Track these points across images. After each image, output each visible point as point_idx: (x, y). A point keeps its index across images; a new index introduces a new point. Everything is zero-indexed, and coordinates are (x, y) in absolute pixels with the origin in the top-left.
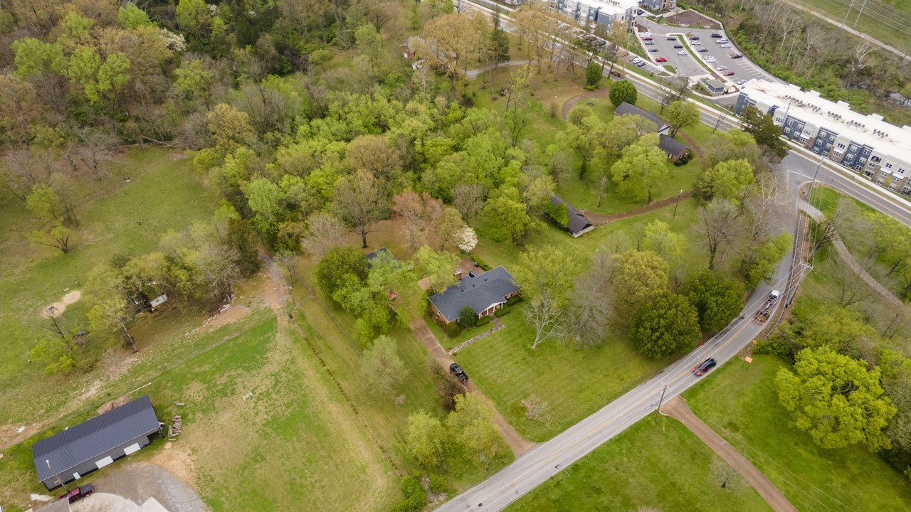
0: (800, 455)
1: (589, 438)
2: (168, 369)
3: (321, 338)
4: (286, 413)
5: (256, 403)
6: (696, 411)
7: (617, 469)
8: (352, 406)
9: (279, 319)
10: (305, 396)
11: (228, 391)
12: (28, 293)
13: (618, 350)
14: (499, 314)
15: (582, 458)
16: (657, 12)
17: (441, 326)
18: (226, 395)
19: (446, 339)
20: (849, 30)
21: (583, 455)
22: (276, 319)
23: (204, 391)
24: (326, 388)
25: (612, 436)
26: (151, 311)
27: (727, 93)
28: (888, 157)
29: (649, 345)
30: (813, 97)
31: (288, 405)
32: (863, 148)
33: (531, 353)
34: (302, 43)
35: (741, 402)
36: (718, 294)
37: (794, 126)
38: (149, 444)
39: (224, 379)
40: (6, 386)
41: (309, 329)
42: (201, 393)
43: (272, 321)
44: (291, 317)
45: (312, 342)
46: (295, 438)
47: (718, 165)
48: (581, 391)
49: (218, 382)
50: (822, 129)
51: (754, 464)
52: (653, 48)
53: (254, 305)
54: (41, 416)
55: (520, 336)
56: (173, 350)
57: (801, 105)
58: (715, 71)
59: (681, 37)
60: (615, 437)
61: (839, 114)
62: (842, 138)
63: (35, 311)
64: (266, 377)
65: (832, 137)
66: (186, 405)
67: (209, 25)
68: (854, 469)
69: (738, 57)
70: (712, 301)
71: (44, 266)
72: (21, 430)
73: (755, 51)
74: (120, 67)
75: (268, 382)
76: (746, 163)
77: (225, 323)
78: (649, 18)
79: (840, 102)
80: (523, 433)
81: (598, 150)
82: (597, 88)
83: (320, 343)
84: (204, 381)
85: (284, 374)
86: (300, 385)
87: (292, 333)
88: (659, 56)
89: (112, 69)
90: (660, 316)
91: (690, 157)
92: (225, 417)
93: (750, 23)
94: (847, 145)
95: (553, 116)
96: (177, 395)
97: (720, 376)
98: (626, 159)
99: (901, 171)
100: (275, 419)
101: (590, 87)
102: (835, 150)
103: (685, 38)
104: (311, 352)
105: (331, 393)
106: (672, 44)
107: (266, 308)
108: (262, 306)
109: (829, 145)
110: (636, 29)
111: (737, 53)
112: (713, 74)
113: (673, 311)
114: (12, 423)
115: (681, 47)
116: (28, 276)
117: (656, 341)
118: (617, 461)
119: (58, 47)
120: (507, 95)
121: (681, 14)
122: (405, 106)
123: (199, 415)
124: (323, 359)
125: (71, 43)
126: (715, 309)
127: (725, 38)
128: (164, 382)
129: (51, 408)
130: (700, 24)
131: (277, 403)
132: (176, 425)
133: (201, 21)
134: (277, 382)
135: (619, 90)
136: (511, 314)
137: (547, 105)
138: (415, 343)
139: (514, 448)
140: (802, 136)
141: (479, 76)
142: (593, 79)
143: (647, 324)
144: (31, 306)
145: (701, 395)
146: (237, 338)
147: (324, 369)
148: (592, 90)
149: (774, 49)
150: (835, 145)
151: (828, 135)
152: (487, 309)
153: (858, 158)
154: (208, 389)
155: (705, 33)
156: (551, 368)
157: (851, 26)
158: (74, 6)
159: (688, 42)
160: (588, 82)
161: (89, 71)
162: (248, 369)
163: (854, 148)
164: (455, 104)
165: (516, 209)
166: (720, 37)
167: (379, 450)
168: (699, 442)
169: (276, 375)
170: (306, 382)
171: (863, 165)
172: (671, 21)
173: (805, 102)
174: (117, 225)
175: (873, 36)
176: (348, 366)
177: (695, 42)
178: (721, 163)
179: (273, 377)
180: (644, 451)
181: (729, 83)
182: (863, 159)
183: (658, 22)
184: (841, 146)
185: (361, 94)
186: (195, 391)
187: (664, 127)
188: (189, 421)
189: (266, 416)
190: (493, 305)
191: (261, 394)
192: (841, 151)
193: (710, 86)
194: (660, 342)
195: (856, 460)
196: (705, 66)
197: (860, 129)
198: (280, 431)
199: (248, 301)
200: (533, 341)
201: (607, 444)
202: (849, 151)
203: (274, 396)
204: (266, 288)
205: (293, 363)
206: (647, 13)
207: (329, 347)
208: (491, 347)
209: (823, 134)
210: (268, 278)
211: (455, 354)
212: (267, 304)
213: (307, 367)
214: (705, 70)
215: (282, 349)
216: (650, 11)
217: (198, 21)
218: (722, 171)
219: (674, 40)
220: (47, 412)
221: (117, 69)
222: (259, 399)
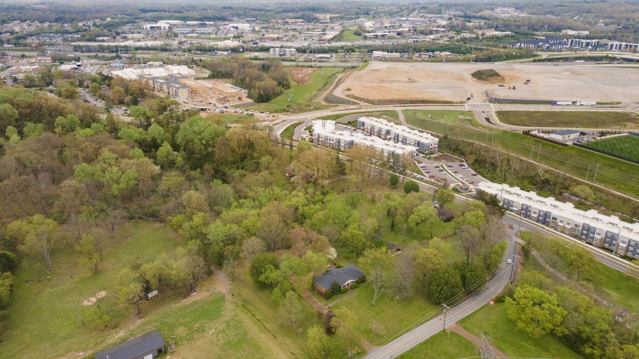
0: (524, 346)
1: (408, 343)
2: (164, 321)
3: (252, 305)
4: (235, 339)
5: (217, 335)
6: (465, 328)
7: (425, 356)
8: (273, 335)
9: (226, 296)
10: (245, 331)
11: (201, 330)
12: (74, 293)
13: (420, 302)
14: (353, 287)
15: (405, 352)
16: (427, 154)
17: (321, 294)
18: (200, 332)
19: (324, 300)
20: (535, 162)
21: (406, 351)
22: (224, 296)
23: (187, 331)
24: (257, 327)
25: (421, 341)
26: (148, 300)
27: (471, 191)
28: (560, 216)
29: (437, 295)
30: (516, 189)
31: (236, 336)
32: (546, 214)
33: (373, 305)
34: (227, 170)
35: (490, 323)
36: (471, 271)
37: (509, 204)
38: (158, 356)
39: (198, 325)
40: (66, 338)
41: (245, 301)
42: (185, 332)
43: (222, 297)
44: (233, 295)
45: (247, 307)
46: (241, 350)
47: (465, 214)
48: (402, 322)
49: (194, 327)
50: (523, 205)
51: (500, 349)
52: (427, 171)
53: (211, 291)
54: (92, 348)
55: (365, 298)
56: (166, 314)
57: (510, 193)
58: (463, 181)
59: (442, 166)
60: (423, 342)
61: (531, 197)
62: (534, 208)
63: (79, 302)
64: (222, 323)
65: (529, 209)
66: (176, 338)
67: (174, 161)
68: (554, 352)
69: (475, 175)
70: (468, 274)
71: (83, 280)
72: (81, 354)
73: (485, 173)
74: (133, 176)
75: (223, 325)
76: (480, 212)
77: (195, 300)
78: (423, 157)
79: (531, 192)
80: (371, 342)
81: (400, 211)
82: (396, 187)
83: (251, 307)
84: (186, 326)
85: (232, 322)
86: (242, 326)
87: (235, 303)
88: (430, 174)
89: (128, 177)
90: (440, 278)
91: (452, 218)
92: (200, 343)
93: (480, 158)
94: (538, 212)
95: (373, 201)
96: (171, 333)
97: (478, 314)
98: (415, 214)
99: (569, 224)
100: (228, 342)
101: (393, 187)
102: (532, 215)
103: (444, 166)
104: (247, 311)
105: (260, 329)
106: (438, 169)
107: (218, 292)
108: (216, 291)
109: (528, 213)
110: (416, 163)
111: (474, 172)
112: (462, 183)
113: (447, 275)
114: (74, 352)
115: (443, 171)
116: (74, 285)
117: (440, 292)
118: (425, 352)
119: (99, 167)
120: (346, 192)
121: (441, 155)
122: (290, 193)
123: (185, 342)
124: (254, 313)
125: (105, 166)
126: (470, 278)
127: (466, 166)
128: (163, 328)
129: (97, 344)
130: (453, 160)
131: (229, 335)
132: (172, 346)
133: (170, 159)
134: (228, 325)
135: (409, 185)
136: (359, 288)
137: (369, 196)
138: (306, 304)
139: (366, 349)
140: (513, 209)
141: (329, 183)
142: (394, 183)
143: (434, 283)
144: (76, 300)
145: (469, 321)
146: (203, 306)
147: (254, 319)
148: (394, 188)
149: (495, 172)
150: (532, 212)
151: (527, 208)
152: (346, 283)
153: (545, 219)
154: (189, 330)
155: (456, 165)
156: (384, 312)
157: (536, 161)
158: (107, 149)
159: (446, 168)
160: (391, 184)
161: (115, 178)
162: (211, 320)
163: (542, 213)
164: (318, 193)
165: (358, 234)
166: (464, 166)
167: (290, 354)
168: (469, 341)
169: (227, 322)
170: (245, 325)
171: (548, 223)
172: (436, 159)
173: (512, 192)
174: (124, 259)
175: (549, 166)
176: (268, 317)
177: (450, 168)
178: (467, 213)
179: (226, 323)
180: (439, 347)
181: (471, 186)
182: (548, 219)
183: (428, 159)
184: (535, 213)
185: (266, 188)
186: (181, 331)
187: (435, 202)
188: (179, 345)
189: (223, 341)
190: (349, 281)
191: (220, 331)
192: (535, 216)
193: (461, 188)
194: (442, 292)
195: (555, 348)
196: (457, 179)
197: (544, 204)
198: (232, 347)
199: (207, 289)
200: (373, 299)
201: (418, 345)
202: (539, 215)
203: (227, 332)
204: (217, 283)
205: (236, 316)
206: (421, 155)
207: (257, 309)
208: (350, 303)
209: (524, 207)
210: (217, 278)
211: (329, 308)
212: (219, 290)
213: (244, 317)
214: (457, 181)
215: (229, 310)
216: (424, 154)
217: (168, 159)
218: (467, 216)
219: (438, 167)
220: (95, 345)
221: (131, 178)
222: (218, 333)
